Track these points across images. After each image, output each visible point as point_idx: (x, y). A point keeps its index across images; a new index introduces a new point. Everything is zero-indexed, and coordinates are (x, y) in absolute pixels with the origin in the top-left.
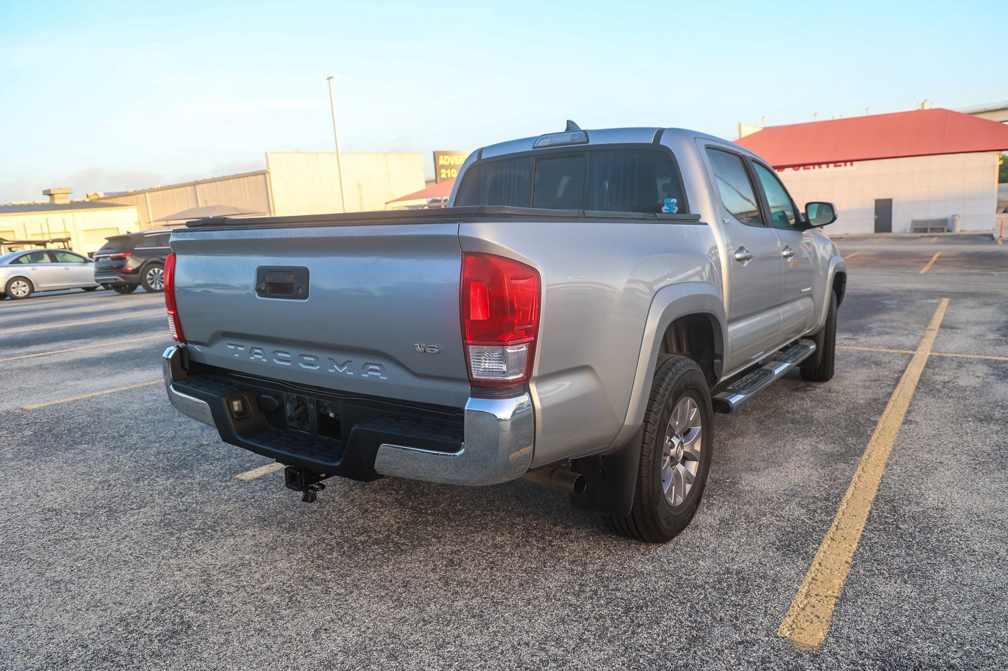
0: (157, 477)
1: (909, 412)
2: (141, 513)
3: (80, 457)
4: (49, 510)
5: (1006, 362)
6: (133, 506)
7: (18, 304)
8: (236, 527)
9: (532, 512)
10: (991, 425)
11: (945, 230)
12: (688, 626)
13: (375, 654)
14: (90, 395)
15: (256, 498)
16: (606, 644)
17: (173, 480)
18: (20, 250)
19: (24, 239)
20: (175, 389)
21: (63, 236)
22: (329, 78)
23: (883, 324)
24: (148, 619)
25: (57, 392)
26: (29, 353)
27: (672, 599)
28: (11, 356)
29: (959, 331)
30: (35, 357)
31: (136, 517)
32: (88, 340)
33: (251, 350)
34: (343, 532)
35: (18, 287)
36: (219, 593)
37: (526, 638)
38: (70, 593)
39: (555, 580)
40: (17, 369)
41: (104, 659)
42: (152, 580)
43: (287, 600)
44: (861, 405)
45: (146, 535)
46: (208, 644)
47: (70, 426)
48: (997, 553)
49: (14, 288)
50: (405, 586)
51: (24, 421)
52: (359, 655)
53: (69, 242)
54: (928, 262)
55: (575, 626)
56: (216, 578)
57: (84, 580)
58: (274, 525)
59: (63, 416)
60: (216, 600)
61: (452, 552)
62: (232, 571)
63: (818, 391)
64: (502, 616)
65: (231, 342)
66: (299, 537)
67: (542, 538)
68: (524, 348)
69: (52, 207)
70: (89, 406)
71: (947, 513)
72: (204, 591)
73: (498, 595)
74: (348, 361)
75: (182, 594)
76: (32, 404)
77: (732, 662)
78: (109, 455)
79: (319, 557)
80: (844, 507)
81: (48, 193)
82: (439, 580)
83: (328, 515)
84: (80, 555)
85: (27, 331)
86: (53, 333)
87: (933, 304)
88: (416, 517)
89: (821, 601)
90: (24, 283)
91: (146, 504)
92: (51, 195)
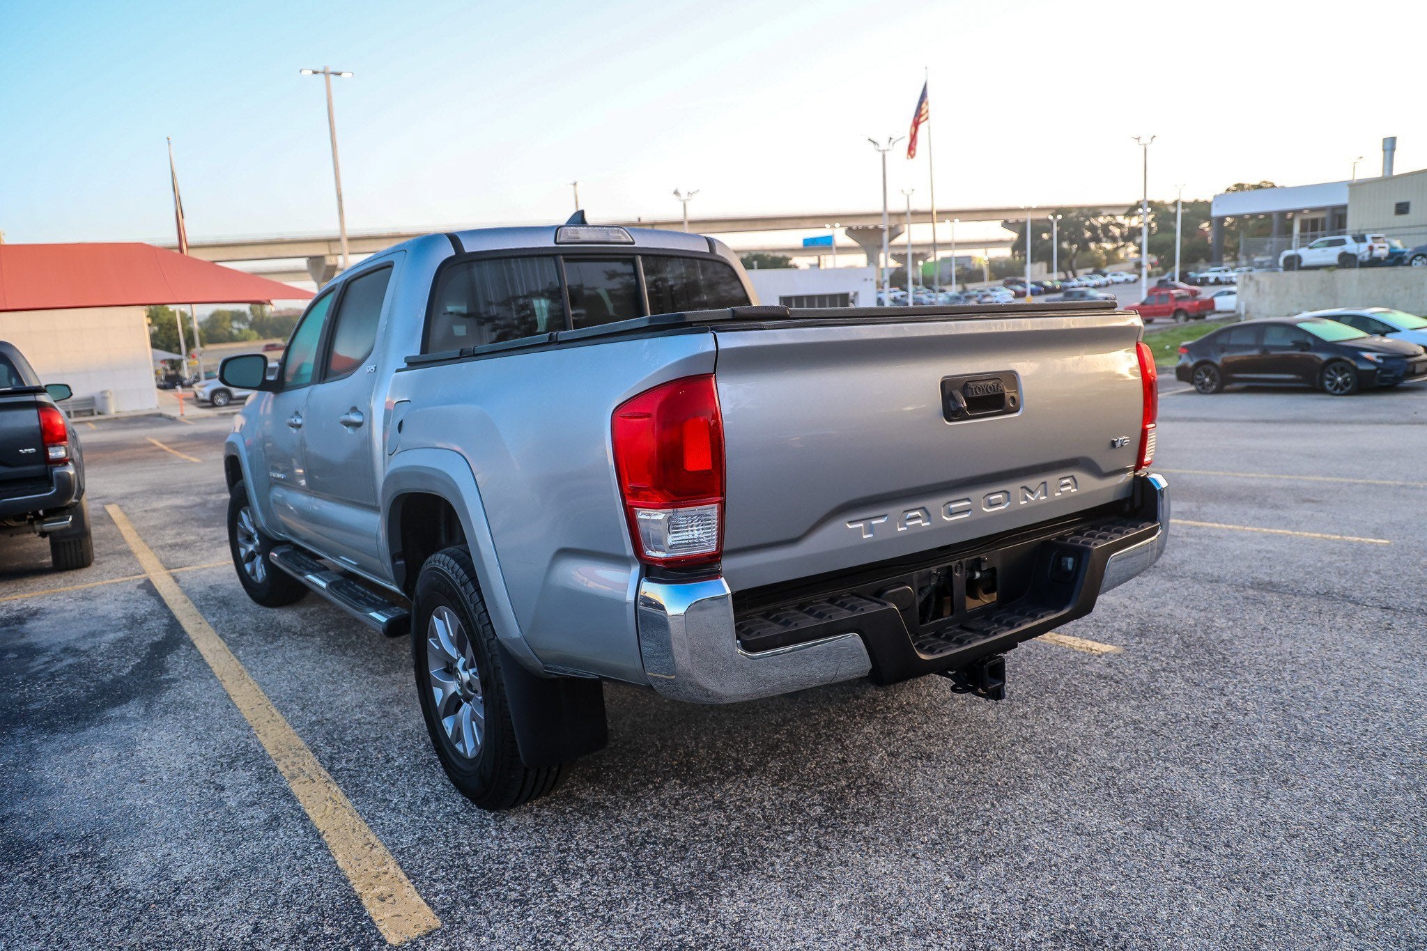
11: (95, 412)
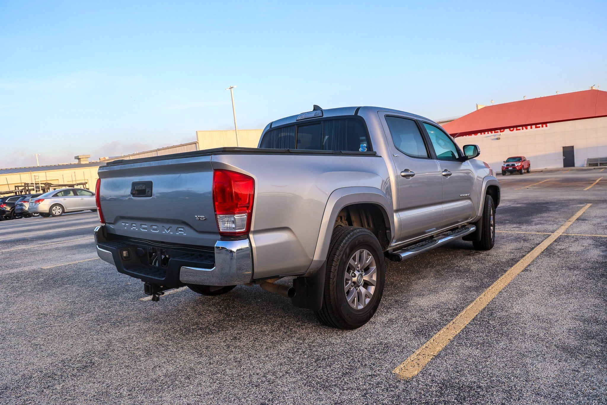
0: (100, 300)
1: (529, 265)
2: (86, 316)
3: (64, 291)
4: (42, 314)
5: (605, 238)
6: (83, 313)
7: (55, 219)
8: (132, 322)
9: (288, 315)
10: (575, 271)
12: (346, 368)
13: (180, 377)
14: (78, 262)
15: (147, 309)
16: (299, 375)
17: (107, 301)
18: (58, 189)
19: (63, 183)
20: (99, 247)
21: (83, 182)
22: (231, 88)
23: (542, 219)
24: (75, 361)
25: (61, 261)
26: (52, 242)
27: (343, 356)
28: (43, 244)
29: (587, 222)
30: (55, 244)
31: (83, 317)
32: (85, 235)
33: (131, 225)
34: (185, 324)
35: (56, 209)
36: (113, 350)
37: (258, 371)
38: (41, 350)
39: (286, 346)
40: (44, 250)
41: (49, 377)
42: (82, 345)
43: (145, 354)
44: (502, 262)
45: (86, 325)
46: (100, 371)
47: (63, 276)
48: (538, 335)
49: (54, 210)
50: (207, 348)
51: (41, 274)
52: (171, 377)
53: (86, 184)
54: (592, 183)
55: (286, 367)
56: (114, 344)
57: (50, 344)
58: (151, 321)
59: (61, 272)
60: (110, 353)
61: (237, 334)
62: (122, 341)
63: (481, 255)
64: (250, 362)
65: (123, 222)
66: (162, 326)
67: (288, 327)
68: (245, 216)
69: (79, 166)
70: (76, 267)
71: (522, 316)
72: (106, 349)
73: (252, 352)
74: (170, 227)
75: (95, 350)
76: (46, 266)
77: (361, 384)
78: (79, 290)
79: (169, 335)
80: (463, 313)
81: (77, 158)
82: (225, 346)
83: (180, 317)
84: (51, 333)
85: (54, 232)
86: (68, 232)
87: (580, 207)
88: (225, 318)
89: (425, 357)
90: (59, 208)
91: (91, 311)
92: (79, 159)
